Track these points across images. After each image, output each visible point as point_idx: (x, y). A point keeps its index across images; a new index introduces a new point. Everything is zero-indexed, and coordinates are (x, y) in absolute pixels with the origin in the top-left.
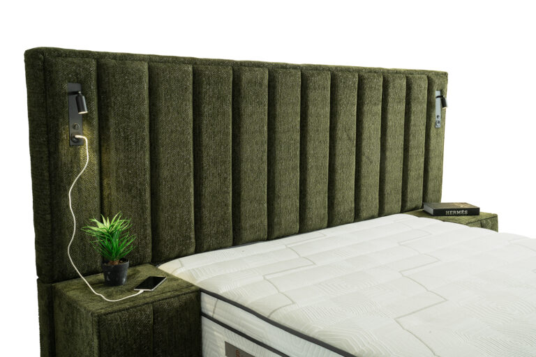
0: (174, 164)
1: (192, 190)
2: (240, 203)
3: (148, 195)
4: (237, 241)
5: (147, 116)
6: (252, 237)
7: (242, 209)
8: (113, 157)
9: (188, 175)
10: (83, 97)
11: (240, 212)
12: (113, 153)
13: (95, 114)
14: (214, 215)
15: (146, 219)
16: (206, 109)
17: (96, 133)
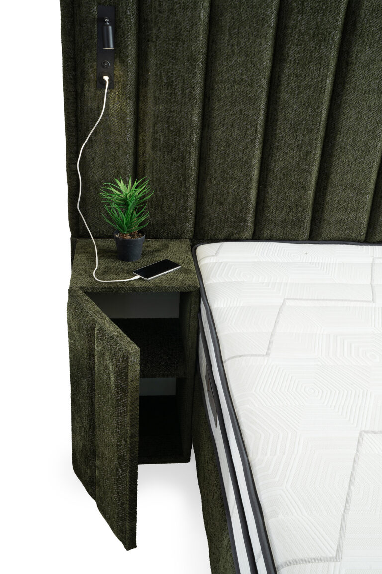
0: (232, 125)
1: (256, 162)
2: (326, 188)
3: (193, 160)
4: (314, 237)
5: (201, 58)
6: (337, 235)
7: (329, 197)
8: (150, 108)
9: (253, 142)
10: (110, 28)
11: (324, 201)
12: (150, 102)
13: (132, 51)
14: (283, 199)
15: (187, 189)
16: (292, 52)
17: (131, 75)
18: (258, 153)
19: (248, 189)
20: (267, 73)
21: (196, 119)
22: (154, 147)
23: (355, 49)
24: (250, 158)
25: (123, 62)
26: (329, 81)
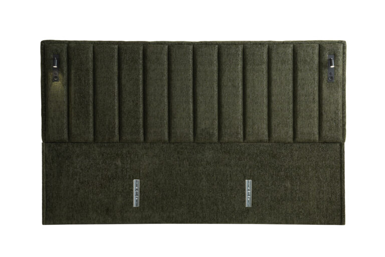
0: (105, 93)
1: (116, 107)
3: (91, 108)
7: (148, 122)
8: (73, 88)
9: (114, 99)
10: (56, 61)
12: (73, 86)
13: (65, 68)
14: (129, 123)
16: (125, 67)
17: (65, 76)
18: (117, 104)
19: (114, 119)
20: (117, 74)
21: (91, 92)
22: (75, 103)
23: (148, 65)
24: (114, 106)
25: (62, 72)
26: (141, 76)
